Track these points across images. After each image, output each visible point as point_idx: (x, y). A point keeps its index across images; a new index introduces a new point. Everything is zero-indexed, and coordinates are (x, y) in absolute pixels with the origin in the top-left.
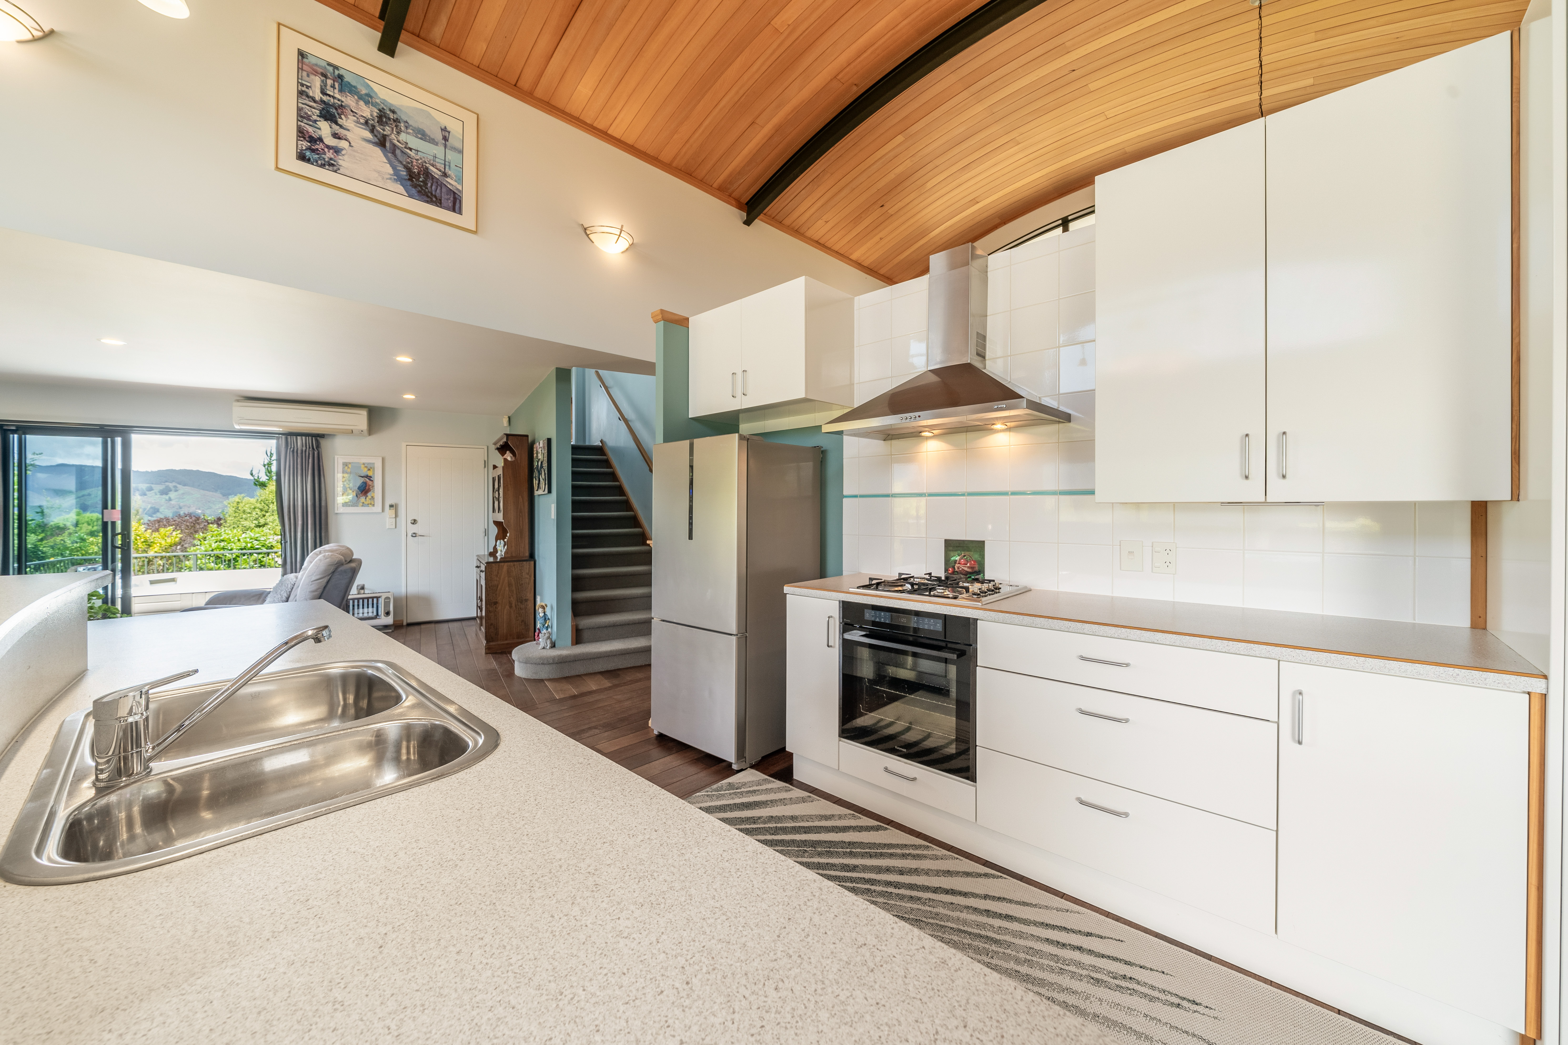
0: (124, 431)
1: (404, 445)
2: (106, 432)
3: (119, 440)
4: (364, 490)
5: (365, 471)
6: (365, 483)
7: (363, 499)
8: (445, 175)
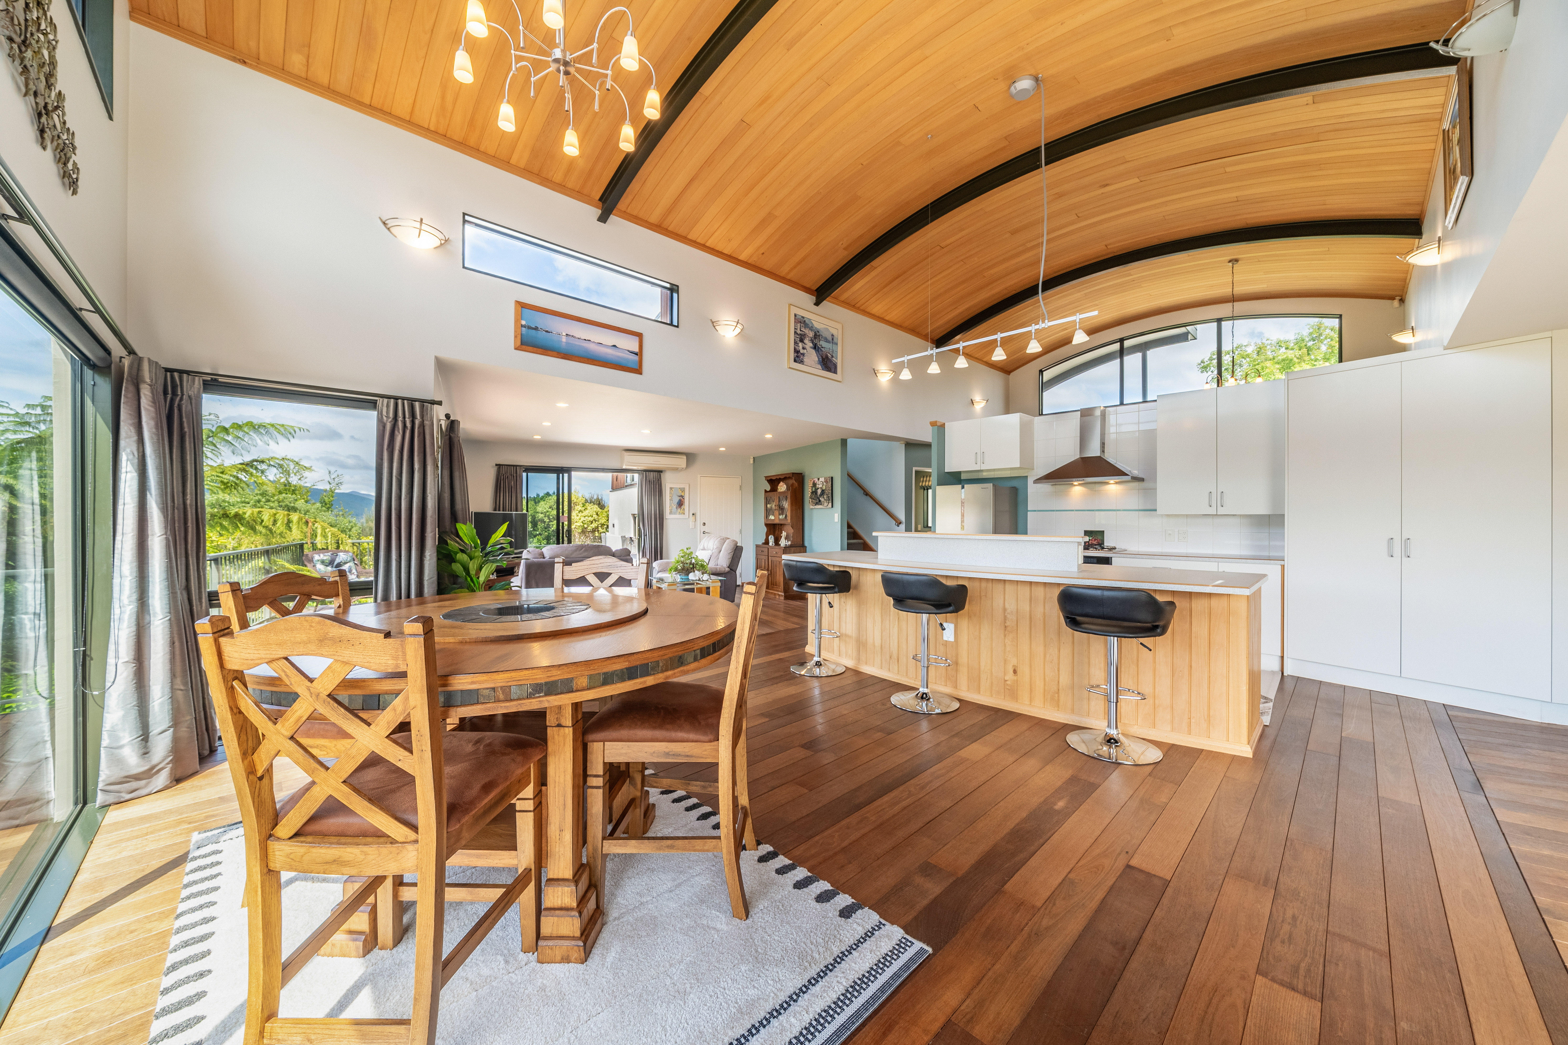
0: (568, 470)
1: (699, 476)
2: (559, 471)
3: (566, 475)
4: (680, 504)
5: (680, 493)
6: (680, 500)
7: (679, 510)
8: (832, 357)
